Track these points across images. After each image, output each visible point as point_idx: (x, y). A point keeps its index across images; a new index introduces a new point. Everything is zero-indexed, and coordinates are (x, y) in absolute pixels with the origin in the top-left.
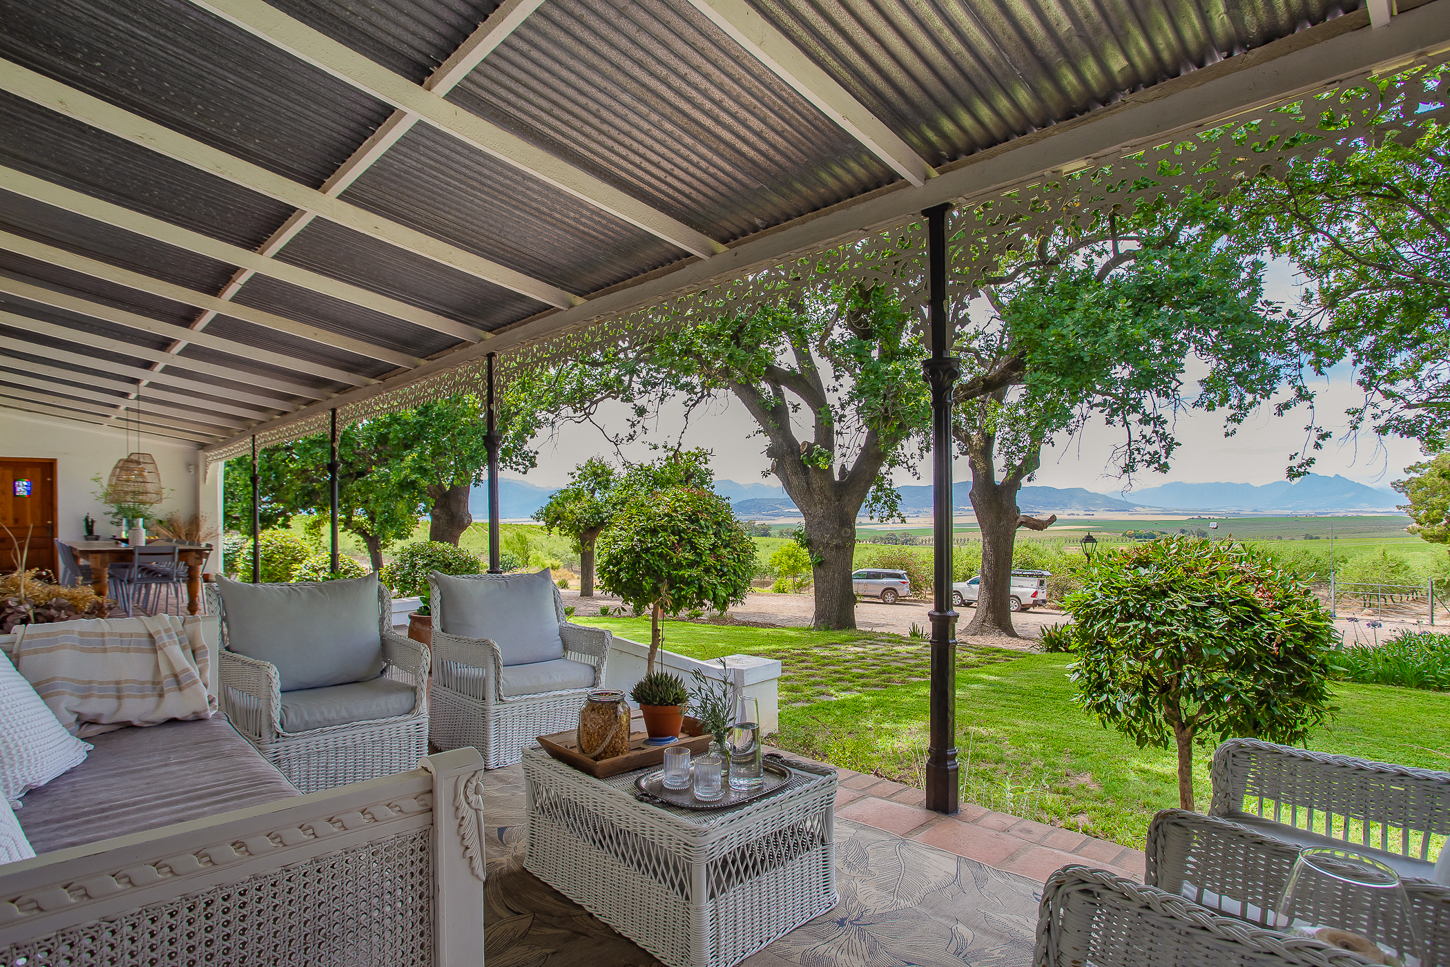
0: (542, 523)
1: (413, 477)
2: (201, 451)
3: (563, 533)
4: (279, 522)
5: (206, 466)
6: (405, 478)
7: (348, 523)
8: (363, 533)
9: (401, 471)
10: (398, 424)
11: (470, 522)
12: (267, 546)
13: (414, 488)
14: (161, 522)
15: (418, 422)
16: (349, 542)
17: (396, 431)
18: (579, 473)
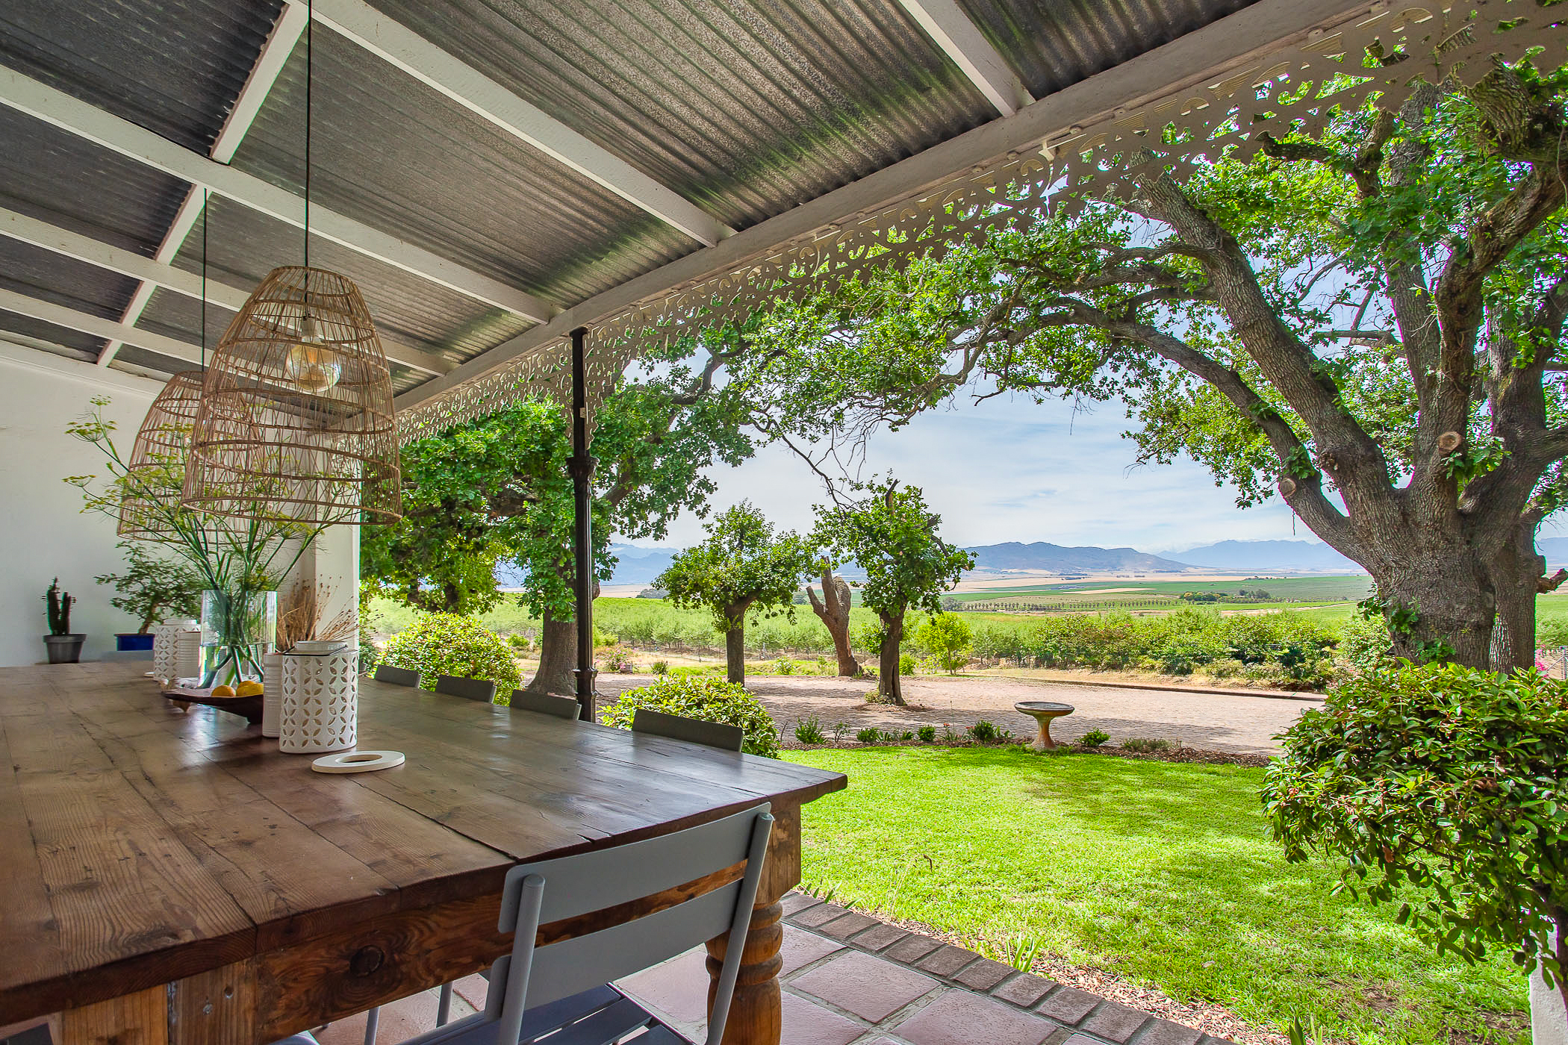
18: (719, 525)
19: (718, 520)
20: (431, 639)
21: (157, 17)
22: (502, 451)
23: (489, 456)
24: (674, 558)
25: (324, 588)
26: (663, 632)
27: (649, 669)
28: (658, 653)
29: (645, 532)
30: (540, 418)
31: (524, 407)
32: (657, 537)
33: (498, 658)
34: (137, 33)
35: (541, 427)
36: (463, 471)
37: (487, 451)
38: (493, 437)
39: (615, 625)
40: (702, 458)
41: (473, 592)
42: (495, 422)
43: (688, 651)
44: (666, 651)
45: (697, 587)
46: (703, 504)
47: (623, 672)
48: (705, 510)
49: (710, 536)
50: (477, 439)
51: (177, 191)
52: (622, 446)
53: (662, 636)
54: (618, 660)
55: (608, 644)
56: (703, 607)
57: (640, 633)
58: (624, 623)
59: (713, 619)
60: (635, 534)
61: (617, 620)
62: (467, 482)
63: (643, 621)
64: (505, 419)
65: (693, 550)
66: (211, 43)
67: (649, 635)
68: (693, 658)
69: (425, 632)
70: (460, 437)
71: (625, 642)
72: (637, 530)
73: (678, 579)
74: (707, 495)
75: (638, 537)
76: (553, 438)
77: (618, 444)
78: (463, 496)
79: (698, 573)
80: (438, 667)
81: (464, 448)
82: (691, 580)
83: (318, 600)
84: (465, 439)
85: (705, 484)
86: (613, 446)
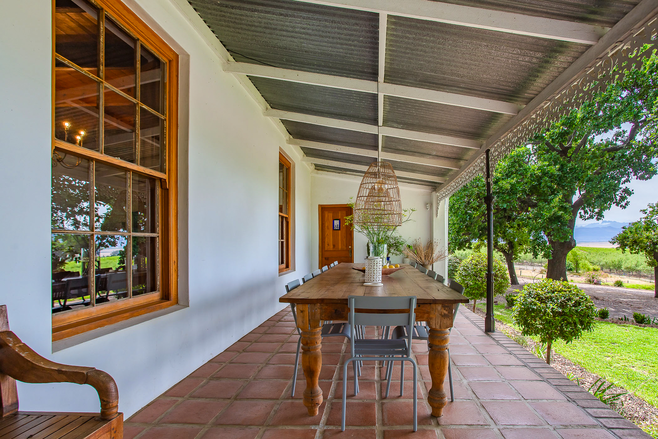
0: (616, 245)
1: (560, 213)
2: (434, 193)
3: (633, 251)
4: (467, 246)
5: (438, 204)
6: (554, 214)
7: (496, 246)
8: (504, 251)
9: (551, 209)
10: (547, 176)
11: (575, 245)
12: (476, 265)
13: (559, 222)
14: (409, 246)
15: (558, 175)
16: (497, 255)
17: (546, 182)
18: (651, 209)
19: (650, 207)
20: (474, 262)
21: (359, 100)
22: (518, 186)
23: (512, 189)
24: (623, 228)
25: (436, 243)
26: (628, 266)
27: (612, 283)
28: (625, 277)
29: (591, 217)
30: (534, 170)
31: (527, 167)
32: (598, 219)
33: (499, 270)
34: (357, 104)
35: (535, 175)
36: (502, 197)
37: (511, 187)
38: (513, 181)
39: (600, 261)
40: (623, 179)
41: (521, 245)
42: (515, 175)
43: (645, 276)
44: (630, 276)
45: (635, 242)
46: (626, 201)
47: (595, 284)
48: (626, 204)
49: (645, 215)
50: (507, 183)
51: (376, 137)
52: (578, 177)
53: (627, 268)
54: (593, 278)
55: (594, 270)
56: (641, 253)
57: (614, 266)
58: (605, 260)
59: (646, 260)
60: (586, 218)
61: (601, 259)
62: (503, 201)
63: (616, 260)
64: (519, 173)
65: (634, 224)
66: (370, 101)
67: (620, 267)
68: (647, 280)
69: (473, 259)
70: (500, 183)
71: (605, 270)
72: (587, 216)
73: (625, 238)
74: (628, 197)
75: (588, 219)
76: (541, 178)
77: (575, 177)
78: (502, 206)
79: (636, 235)
80: (476, 272)
81: (502, 187)
82: (631, 239)
83: (434, 247)
84: (502, 183)
85: (628, 192)
86: (573, 178)
